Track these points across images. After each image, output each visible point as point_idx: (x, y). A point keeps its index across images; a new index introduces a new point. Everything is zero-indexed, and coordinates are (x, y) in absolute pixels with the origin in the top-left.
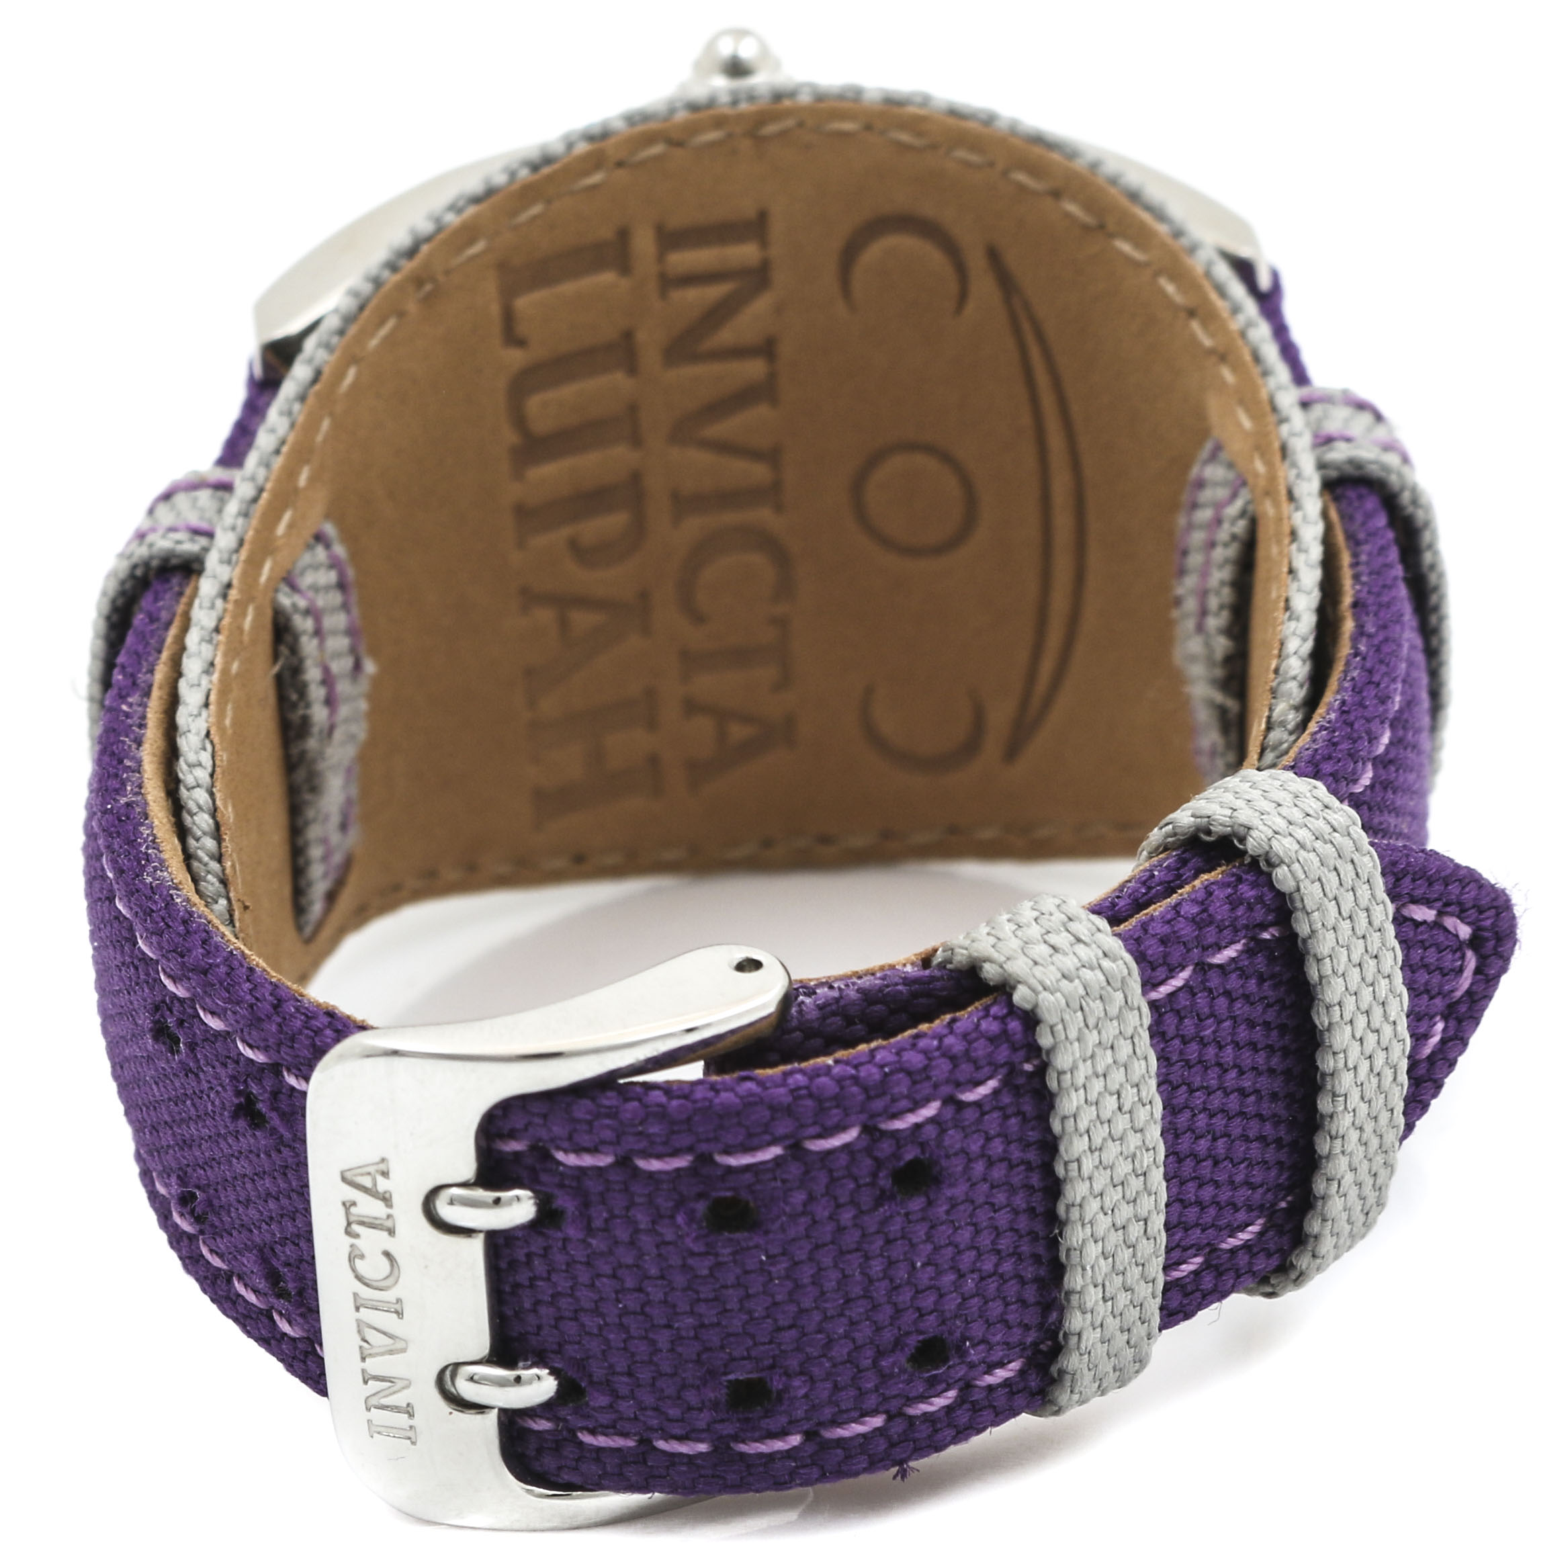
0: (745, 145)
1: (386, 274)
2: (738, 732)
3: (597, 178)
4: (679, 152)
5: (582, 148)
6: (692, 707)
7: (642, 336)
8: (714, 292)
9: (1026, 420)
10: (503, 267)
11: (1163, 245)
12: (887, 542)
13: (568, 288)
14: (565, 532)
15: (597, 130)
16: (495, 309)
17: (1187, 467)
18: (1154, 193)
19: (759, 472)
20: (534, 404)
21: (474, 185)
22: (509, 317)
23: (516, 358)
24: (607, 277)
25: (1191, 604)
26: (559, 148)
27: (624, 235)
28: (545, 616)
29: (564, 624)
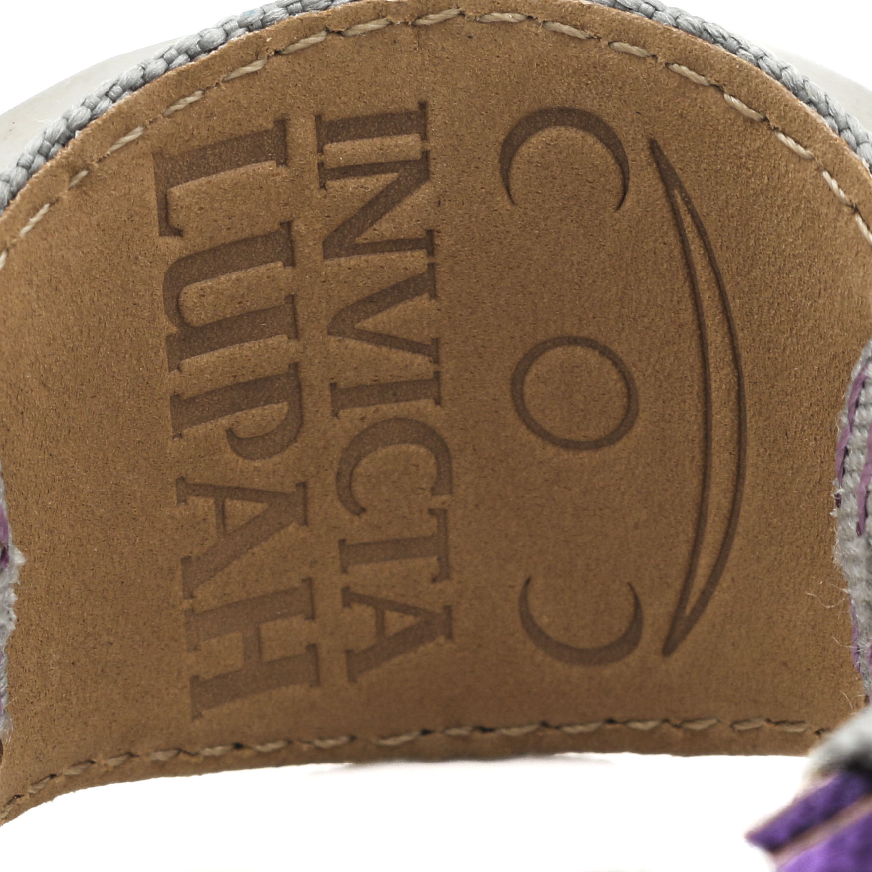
0: (406, 35)
1: (39, 160)
2: (396, 622)
3: (256, 66)
4: (338, 40)
5: (241, 35)
6: (349, 597)
7: (299, 226)
8: (375, 183)
9: (688, 316)
10: (158, 155)
11: (827, 139)
12: (545, 435)
13: (228, 176)
14: (225, 421)
15: (255, 18)
16: (151, 197)
17: (850, 365)
18: (817, 88)
19: (420, 364)
20: (191, 293)
21: (130, 72)
22: (165, 205)
23: (173, 246)
24: (268, 166)
25: (851, 505)
26: (218, 36)
27: (282, 124)
28: (203, 505)
29: (222, 513)
